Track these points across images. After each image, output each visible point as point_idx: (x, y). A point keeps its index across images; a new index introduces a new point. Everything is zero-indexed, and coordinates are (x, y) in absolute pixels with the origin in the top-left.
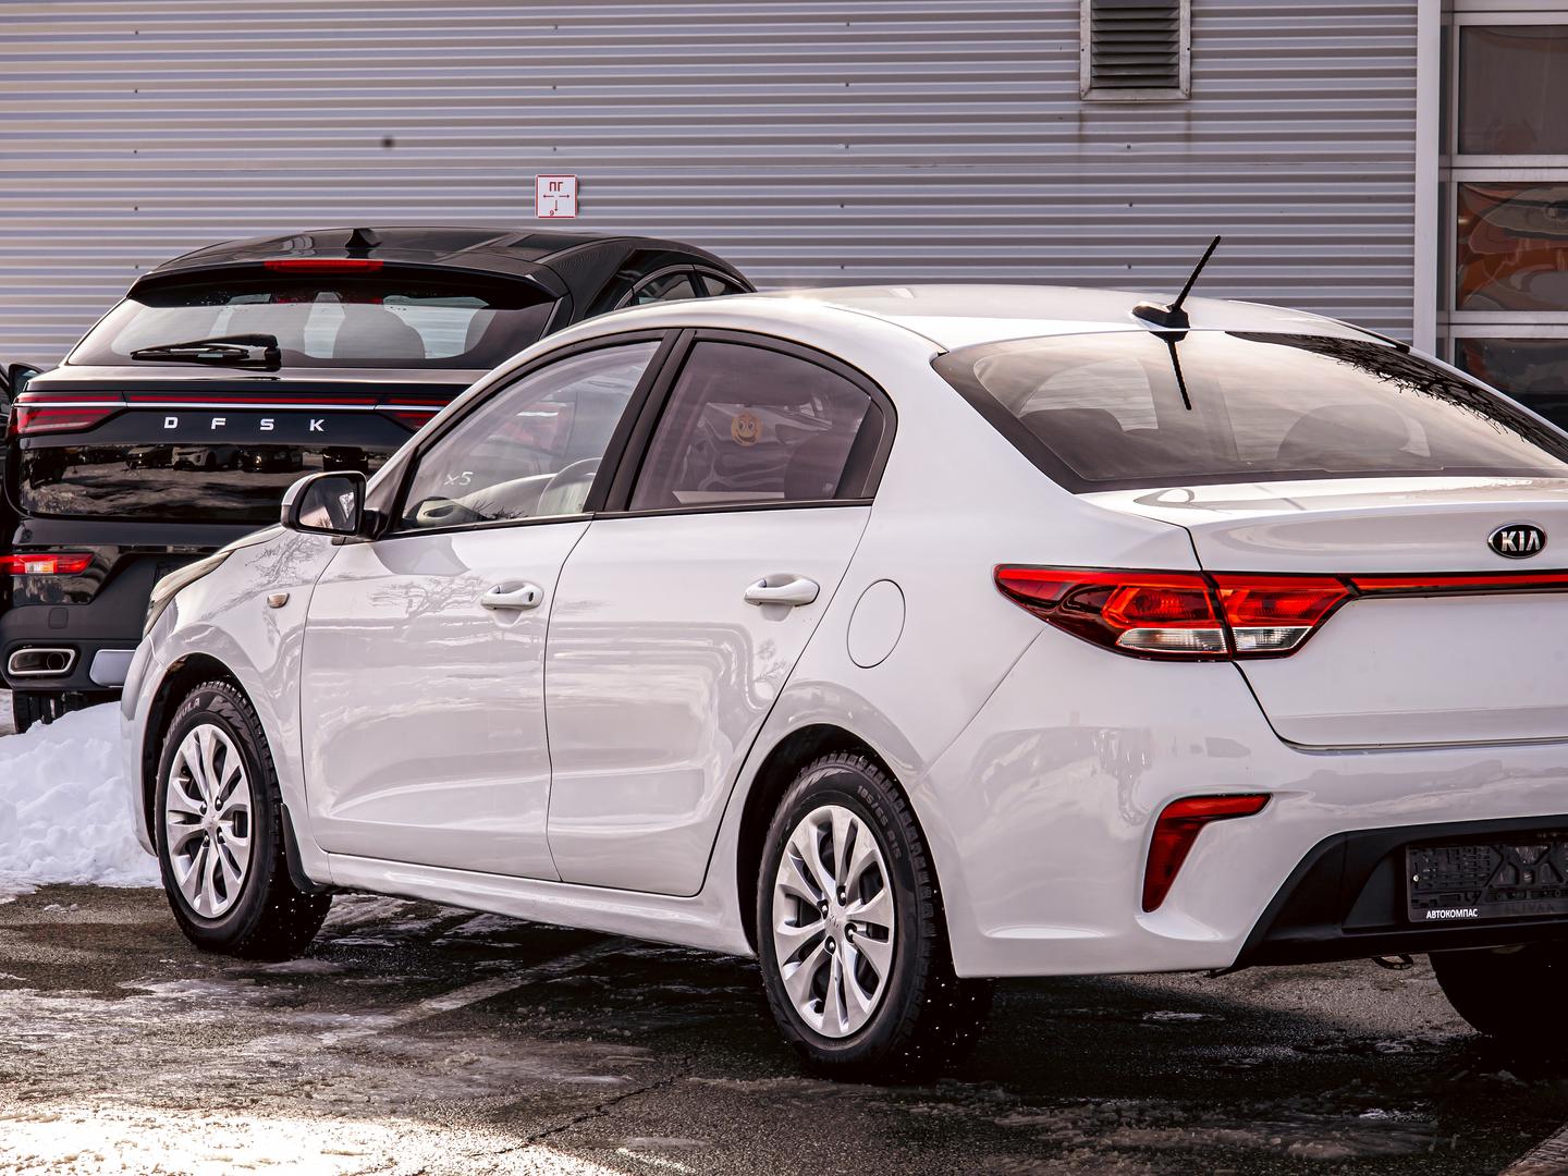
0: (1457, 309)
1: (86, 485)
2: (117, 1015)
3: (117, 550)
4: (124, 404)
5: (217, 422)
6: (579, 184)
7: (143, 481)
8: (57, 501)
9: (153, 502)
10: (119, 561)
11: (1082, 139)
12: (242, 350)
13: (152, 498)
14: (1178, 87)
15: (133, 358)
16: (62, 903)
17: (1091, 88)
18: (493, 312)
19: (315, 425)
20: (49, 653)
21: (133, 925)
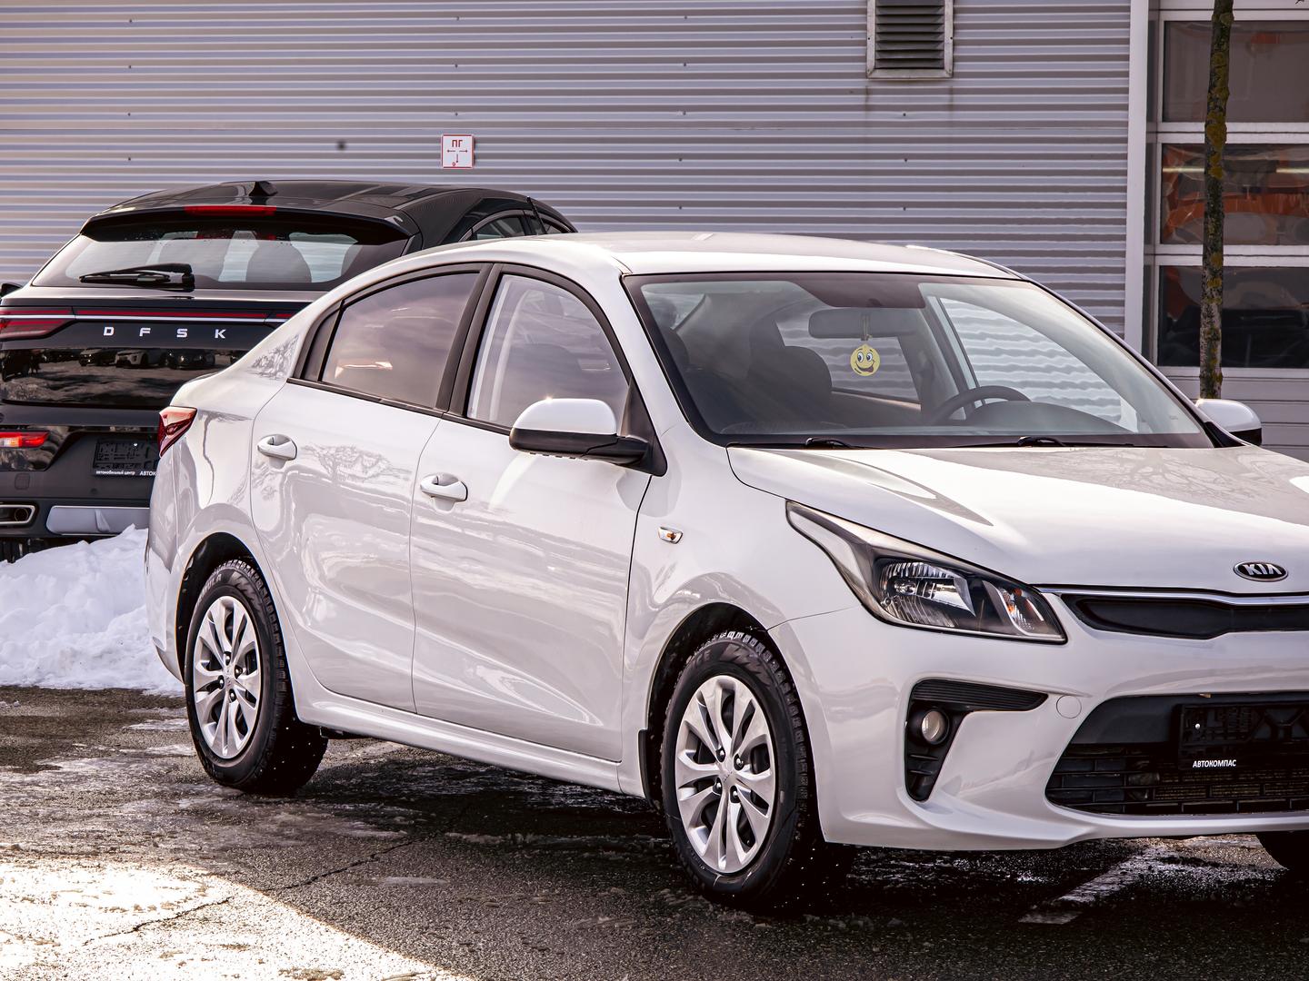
0: (1161, 242)
1: (46, 379)
2: (28, 785)
3: (67, 428)
4: (73, 317)
5: (144, 331)
6: (475, 142)
7: (92, 376)
8: (24, 391)
9: (100, 392)
10: (69, 438)
11: (868, 108)
12: (165, 276)
13: (98, 389)
14: (943, 68)
15: (82, 281)
16: (8, 701)
17: (875, 68)
18: (360, 247)
19: (219, 334)
20: (15, 509)
21: (59, 718)
